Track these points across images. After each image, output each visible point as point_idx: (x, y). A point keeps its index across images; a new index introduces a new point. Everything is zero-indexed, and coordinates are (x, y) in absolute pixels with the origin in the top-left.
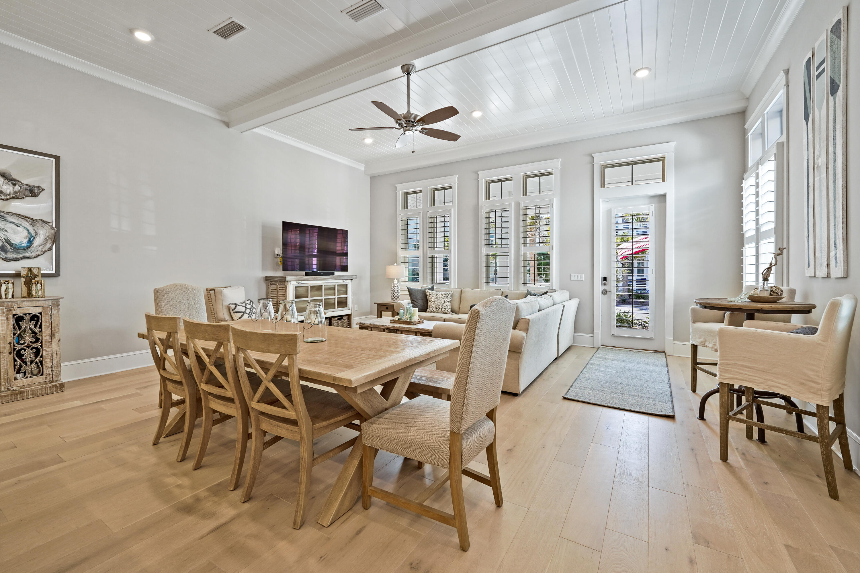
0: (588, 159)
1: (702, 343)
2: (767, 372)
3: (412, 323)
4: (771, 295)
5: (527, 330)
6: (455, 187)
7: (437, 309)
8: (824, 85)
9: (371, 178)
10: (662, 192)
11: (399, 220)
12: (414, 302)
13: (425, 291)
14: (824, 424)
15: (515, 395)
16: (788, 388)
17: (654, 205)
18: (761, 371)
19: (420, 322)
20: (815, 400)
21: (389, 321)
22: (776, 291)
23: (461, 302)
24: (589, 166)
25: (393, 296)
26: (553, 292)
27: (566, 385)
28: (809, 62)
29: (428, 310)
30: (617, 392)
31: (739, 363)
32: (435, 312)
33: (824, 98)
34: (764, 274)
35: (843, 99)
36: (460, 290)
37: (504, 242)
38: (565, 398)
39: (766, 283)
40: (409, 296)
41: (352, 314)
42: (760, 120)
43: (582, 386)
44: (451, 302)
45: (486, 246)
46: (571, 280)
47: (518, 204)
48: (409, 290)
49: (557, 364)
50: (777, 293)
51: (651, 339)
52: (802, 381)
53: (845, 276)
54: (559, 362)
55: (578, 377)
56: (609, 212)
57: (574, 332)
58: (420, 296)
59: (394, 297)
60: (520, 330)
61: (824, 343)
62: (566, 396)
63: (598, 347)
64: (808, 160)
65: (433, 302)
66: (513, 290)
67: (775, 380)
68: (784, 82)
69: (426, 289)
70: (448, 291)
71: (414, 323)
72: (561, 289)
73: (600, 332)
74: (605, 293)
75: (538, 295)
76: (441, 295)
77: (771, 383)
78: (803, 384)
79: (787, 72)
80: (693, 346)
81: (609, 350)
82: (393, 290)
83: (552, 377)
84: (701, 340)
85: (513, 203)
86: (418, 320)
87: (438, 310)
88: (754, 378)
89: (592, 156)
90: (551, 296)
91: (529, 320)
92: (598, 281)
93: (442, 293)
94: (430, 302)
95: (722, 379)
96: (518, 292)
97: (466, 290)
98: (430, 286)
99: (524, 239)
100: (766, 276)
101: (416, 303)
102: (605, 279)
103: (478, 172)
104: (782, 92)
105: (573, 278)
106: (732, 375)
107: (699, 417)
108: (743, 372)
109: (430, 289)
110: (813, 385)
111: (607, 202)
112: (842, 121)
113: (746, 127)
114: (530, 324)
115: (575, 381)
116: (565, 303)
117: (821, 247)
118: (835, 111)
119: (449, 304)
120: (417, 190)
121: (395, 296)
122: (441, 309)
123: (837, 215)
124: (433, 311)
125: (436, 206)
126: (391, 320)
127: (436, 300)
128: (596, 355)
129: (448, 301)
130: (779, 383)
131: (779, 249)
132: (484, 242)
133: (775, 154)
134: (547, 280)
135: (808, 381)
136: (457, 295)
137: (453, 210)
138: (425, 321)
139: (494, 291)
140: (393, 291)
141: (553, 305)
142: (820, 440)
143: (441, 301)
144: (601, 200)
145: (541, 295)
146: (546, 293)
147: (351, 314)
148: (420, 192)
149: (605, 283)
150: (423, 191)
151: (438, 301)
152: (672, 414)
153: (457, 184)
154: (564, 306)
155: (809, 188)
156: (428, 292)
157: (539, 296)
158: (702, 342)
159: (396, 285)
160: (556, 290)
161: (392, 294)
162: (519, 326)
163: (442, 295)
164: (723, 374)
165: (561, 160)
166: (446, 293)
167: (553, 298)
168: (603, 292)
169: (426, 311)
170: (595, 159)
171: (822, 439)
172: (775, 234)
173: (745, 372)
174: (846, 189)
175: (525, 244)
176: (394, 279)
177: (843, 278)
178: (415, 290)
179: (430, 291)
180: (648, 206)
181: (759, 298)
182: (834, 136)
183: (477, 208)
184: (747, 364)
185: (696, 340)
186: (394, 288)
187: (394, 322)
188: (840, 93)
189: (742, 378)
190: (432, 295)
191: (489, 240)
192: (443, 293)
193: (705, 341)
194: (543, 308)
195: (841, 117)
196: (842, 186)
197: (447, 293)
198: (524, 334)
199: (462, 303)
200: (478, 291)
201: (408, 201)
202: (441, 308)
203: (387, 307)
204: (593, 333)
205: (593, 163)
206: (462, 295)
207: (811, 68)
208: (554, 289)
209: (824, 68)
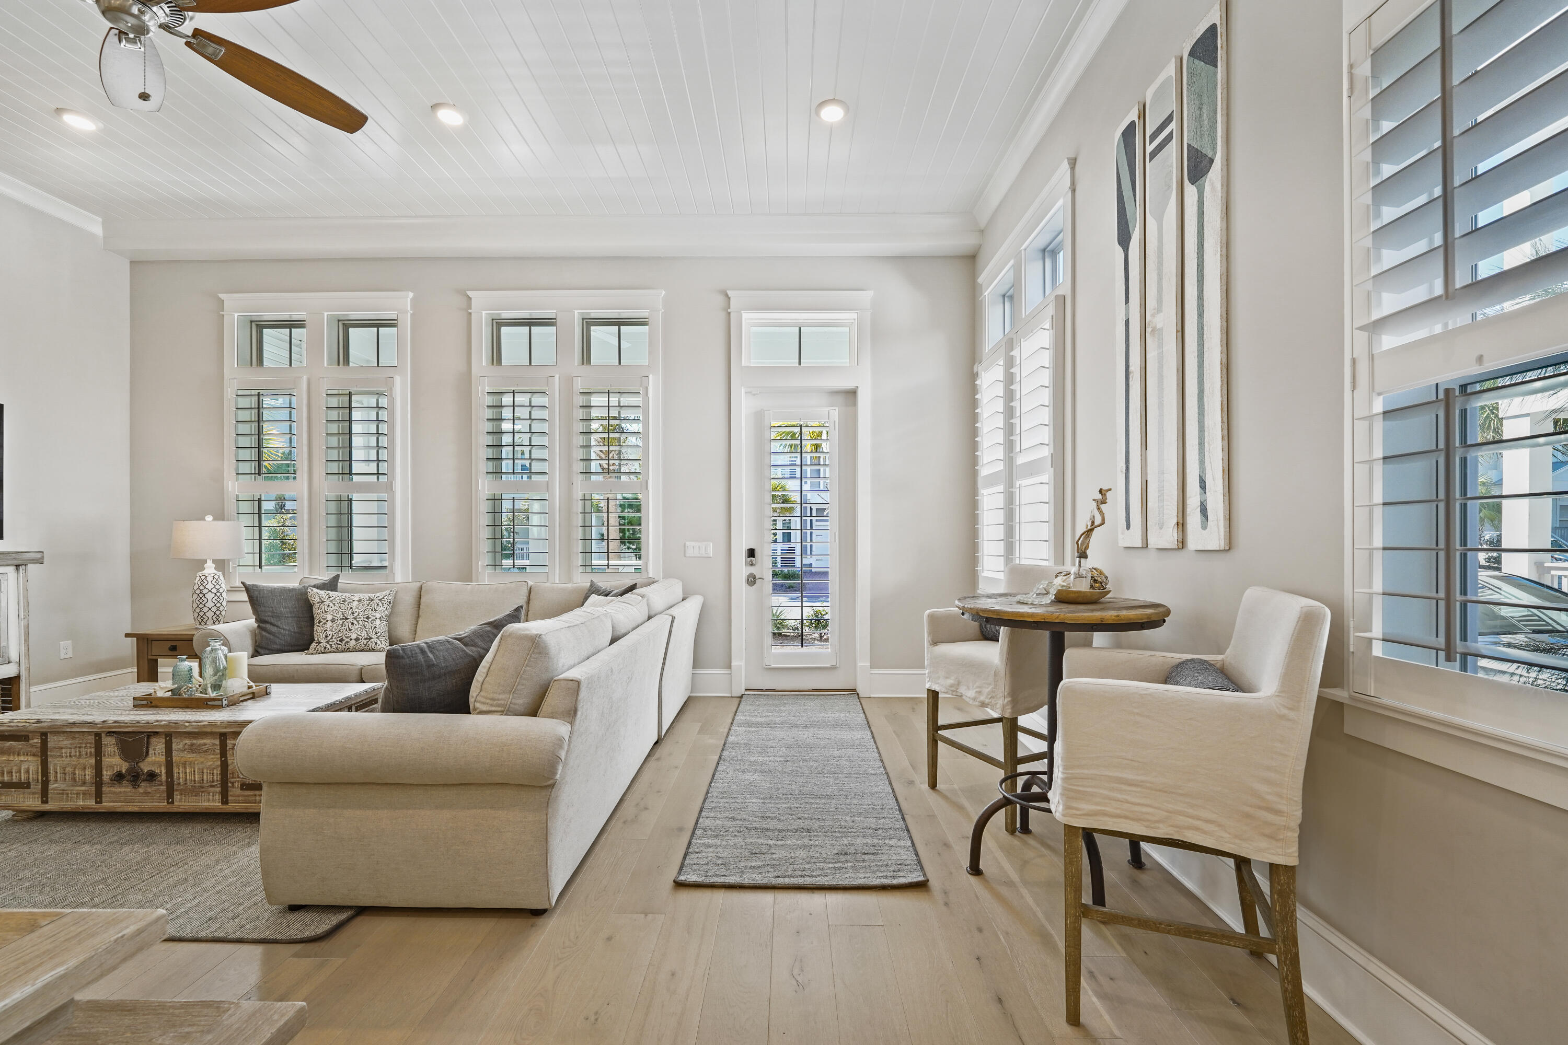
0: (720, 299)
1: (953, 689)
2: (1173, 793)
3: (218, 703)
4: (1092, 586)
5: (571, 714)
6: (406, 322)
7: (341, 640)
8: (1172, 166)
9: (132, 263)
10: (848, 384)
11: (230, 393)
12: (268, 626)
13: (306, 593)
14: (1289, 910)
15: (538, 913)
16: (1217, 829)
17: (837, 409)
18: (1160, 791)
19: (253, 693)
20: (1273, 854)
21: (131, 703)
22: (1100, 580)
23: (418, 617)
24: (723, 315)
25: (198, 610)
26: (649, 584)
27: (681, 829)
28: (1129, 133)
29: (314, 645)
30: (795, 825)
31: (1111, 774)
32: (338, 651)
33: (1171, 193)
34: (1080, 543)
35: (1222, 185)
36: (418, 584)
37: (536, 467)
38: (680, 885)
39: (1083, 560)
40: (248, 607)
41: (23, 679)
42: (1012, 262)
43: (719, 823)
44: (389, 619)
45: (490, 476)
46: (687, 555)
47: (568, 381)
48: (248, 589)
49: (658, 759)
50: (1101, 583)
51: (832, 668)
52: (1247, 809)
53: (1227, 548)
54: (662, 751)
55: (707, 792)
56: (759, 417)
57: (694, 667)
58: (286, 608)
59: (201, 614)
60: (551, 716)
61: (1292, 714)
62: (682, 878)
63: (740, 695)
64: (1127, 322)
65: (329, 624)
66: (557, 581)
67: (1190, 811)
68: (1067, 183)
69: (310, 586)
70: (381, 590)
71: (225, 702)
72: (666, 576)
73: (743, 664)
74: (751, 581)
75: (615, 592)
76: (355, 603)
77: (1181, 820)
78: (1248, 816)
79: (1073, 163)
80: (931, 692)
81: (762, 701)
82: (198, 592)
83: (646, 809)
84: (951, 681)
85: (557, 377)
86: (249, 687)
87: (347, 642)
88: (1144, 809)
89: (727, 295)
90: (642, 597)
91: (578, 683)
92: (739, 556)
93: (361, 595)
94: (319, 622)
95: (1072, 816)
96: (569, 585)
97: (435, 584)
98: (326, 577)
99: (585, 462)
100: (1084, 547)
101: (274, 629)
102: (751, 553)
103: (469, 293)
104: (1062, 203)
105: (690, 552)
106: (1097, 804)
107: (971, 867)
108: (1119, 796)
109: (323, 587)
110: (1270, 817)
111: (754, 395)
112: (1221, 230)
113: (980, 280)
114: (583, 693)
115: (701, 811)
116: (674, 611)
117: (1161, 490)
118: (1203, 212)
119: (381, 626)
120: (294, 318)
121: (205, 610)
122: (357, 639)
123: (1208, 421)
124: (328, 646)
125: (351, 365)
126: (134, 699)
127: (340, 616)
128: (740, 718)
129: (378, 616)
130: (1198, 819)
131: (1101, 491)
132: (482, 466)
133: (1053, 316)
134: (639, 557)
135: (1260, 808)
136: (407, 600)
137: (398, 380)
138: (275, 688)
139: (508, 585)
140: (201, 595)
141: (649, 618)
142: (1280, 948)
143: (355, 618)
144: (743, 390)
145: (622, 594)
146: (632, 588)
147: (18, 678)
148: (300, 324)
149: (751, 561)
150: (308, 323)
151: (347, 619)
152: (921, 878)
153: (411, 314)
154: (673, 618)
155: (1130, 376)
156: (316, 595)
157: (616, 595)
158: (951, 686)
159: (210, 579)
160: (656, 579)
161: (195, 606)
162: (546, 707)
163: (359, 601)
164: (1074, 805)
165: (664, 292)
166: (372, 595)
167: (647, 600)
168: (748, 580)
169: (308, 649)
170: (733, 302)
171: (1285, 946)
172: (1052, 467)
173: (1124, 797)
174: (1227, 369)
175: (588, 475)
176: (205, 561)
177: (1224, 550)
178: (273, 591)
179: (322, 592)
180: (826, 409)
181: (1077, 595)
182: (1201, 259)
183: (466, 381)
184: (1128, 775)
185: (939, 682)
186: (202, 588)
187: (148, 703)
188: (1215, 174)
189: (1118, 812)
190: (327, 602)
191: (498, 462)
192: (365, 596)
193: (959, 684)
194: (623, 631)
195: (1219, 222)
196: (1221, 364)
197: (378, 595)
198: (562, 728)
199: (420, 620)
200: (468, 586)
201: (266, 347)
202: (354, 636)
203: (174, 643)
204: (731, 665)
205: (729, 310)
206: (422, 600)
207: (1135, 140)
208: (650, 576)
209: (1172, 132)
